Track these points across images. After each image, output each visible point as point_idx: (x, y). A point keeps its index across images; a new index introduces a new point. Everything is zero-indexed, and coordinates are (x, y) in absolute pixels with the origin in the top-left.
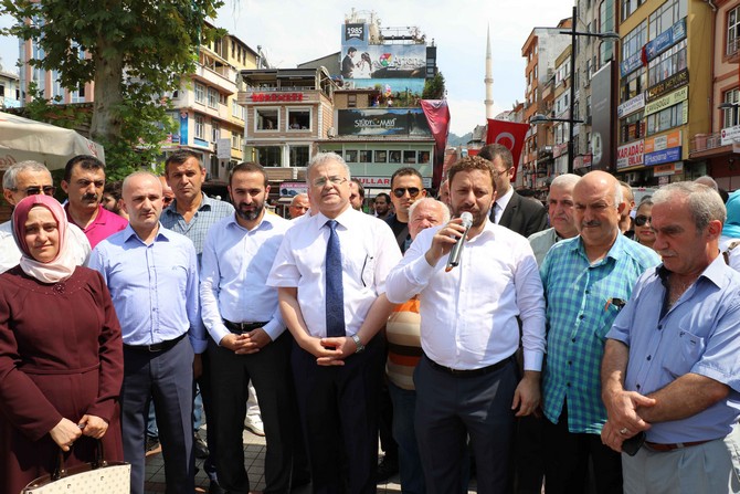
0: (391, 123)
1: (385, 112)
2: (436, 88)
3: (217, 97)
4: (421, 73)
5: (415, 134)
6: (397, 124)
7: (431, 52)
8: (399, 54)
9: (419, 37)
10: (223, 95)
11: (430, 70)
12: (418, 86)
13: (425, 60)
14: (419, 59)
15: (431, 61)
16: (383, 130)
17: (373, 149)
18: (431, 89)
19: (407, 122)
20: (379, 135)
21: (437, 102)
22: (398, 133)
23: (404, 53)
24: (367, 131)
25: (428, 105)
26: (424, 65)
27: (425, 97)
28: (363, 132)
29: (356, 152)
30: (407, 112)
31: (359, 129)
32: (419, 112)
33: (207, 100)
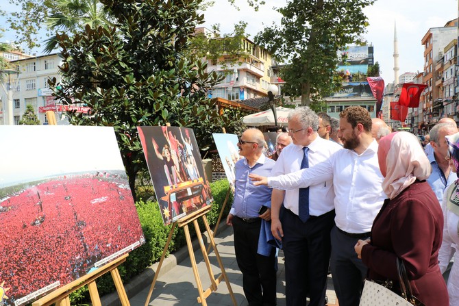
0: (351, 90)
1: (348, 84)
2: (375, 70)
3: (255, 79)
4: (366, 62)
5: (364, 96)
6: (354, 91)
7: (371, 50)
8: (353, 51)
9: (364, 42)
10: (258, 77)
11: (371, 60)
12: (364, 69)
13: (367, 54)
14: (364, 54)
15: (371, 55)
16: (346, 95)
17: (343, 105)
18: (372, 70)
19: (359, 90)
20: (344, 97)
21: (376, 78)
22: (355, 95)
23: (356, 51)
24: (338, 95)
25: (371, 80)
26: (367, 57)
27: (369, 76)
28: (335, 96)
29: (334, 107)
30: (359, 84)
31: (333, 95)
32: (366, 84)
33: (251, 81)
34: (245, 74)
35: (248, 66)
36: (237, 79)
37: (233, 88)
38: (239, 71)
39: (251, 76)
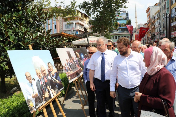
0: (120, 30)
1: (119, 28)
2: (129, 22)
4: (126, 19)
5: (126, 32)
6: (121, 30)
7: (127, 14)
9: (125, 11)
11: (127, 18)
12: (125, 22)
13: (126, 16)
15: (127, 16)
16: (118, 32)
17: (118, 36)
18: (128, 22)
19: (124, 30)
20: (118, 33)
21: (130, 25)
22: (122, 32)
24: (115, 32)
25: (128, 26)
26: (126, 17)
27: (127, 24)
28: (114, 32)
29: (114, 37)
30: (123, 28)
32: (126, 28)
33: (81, 27)
34: (78, 25)
35: (79, 21)
36: (75, 27)
37: (73, 30)
38: (75, 23)
39: (80, 26)
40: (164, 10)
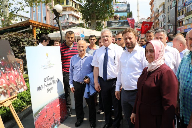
0: (120, 24)
1: (118, 21)
2: (130, 15)
3: (76, 19)
4: (126, 11)
5: (126, 26)
6: (121, 24)
7: (128, 6)
8: (121, 6)
9: (125, 2)
10: (78, 18)
11: (129, 10)
12: (126, 14)
13: (127, 8)
14: (126, 8)
15: (129, 8)
16: (118, 26)
17: (117, 30)
18: (129, 15)
19: (124, 23)
21: (131, 18)
22: (122, 26)
23: (122, 6)
24: (114, 26)
25: (129, 19)
26: (127, 9)
27: (128, 17)
28: (113, 26)
30: (123, 21)
31: (112, 26)
32: (127, 21)
33: (75, 20)
34: (71, 16)
35: (73, 13)
36: (68, 19)
37: (66, 23)
38: (68, 15)
39: (74, 18)
40: (169, 2)
